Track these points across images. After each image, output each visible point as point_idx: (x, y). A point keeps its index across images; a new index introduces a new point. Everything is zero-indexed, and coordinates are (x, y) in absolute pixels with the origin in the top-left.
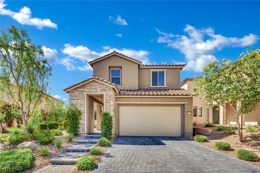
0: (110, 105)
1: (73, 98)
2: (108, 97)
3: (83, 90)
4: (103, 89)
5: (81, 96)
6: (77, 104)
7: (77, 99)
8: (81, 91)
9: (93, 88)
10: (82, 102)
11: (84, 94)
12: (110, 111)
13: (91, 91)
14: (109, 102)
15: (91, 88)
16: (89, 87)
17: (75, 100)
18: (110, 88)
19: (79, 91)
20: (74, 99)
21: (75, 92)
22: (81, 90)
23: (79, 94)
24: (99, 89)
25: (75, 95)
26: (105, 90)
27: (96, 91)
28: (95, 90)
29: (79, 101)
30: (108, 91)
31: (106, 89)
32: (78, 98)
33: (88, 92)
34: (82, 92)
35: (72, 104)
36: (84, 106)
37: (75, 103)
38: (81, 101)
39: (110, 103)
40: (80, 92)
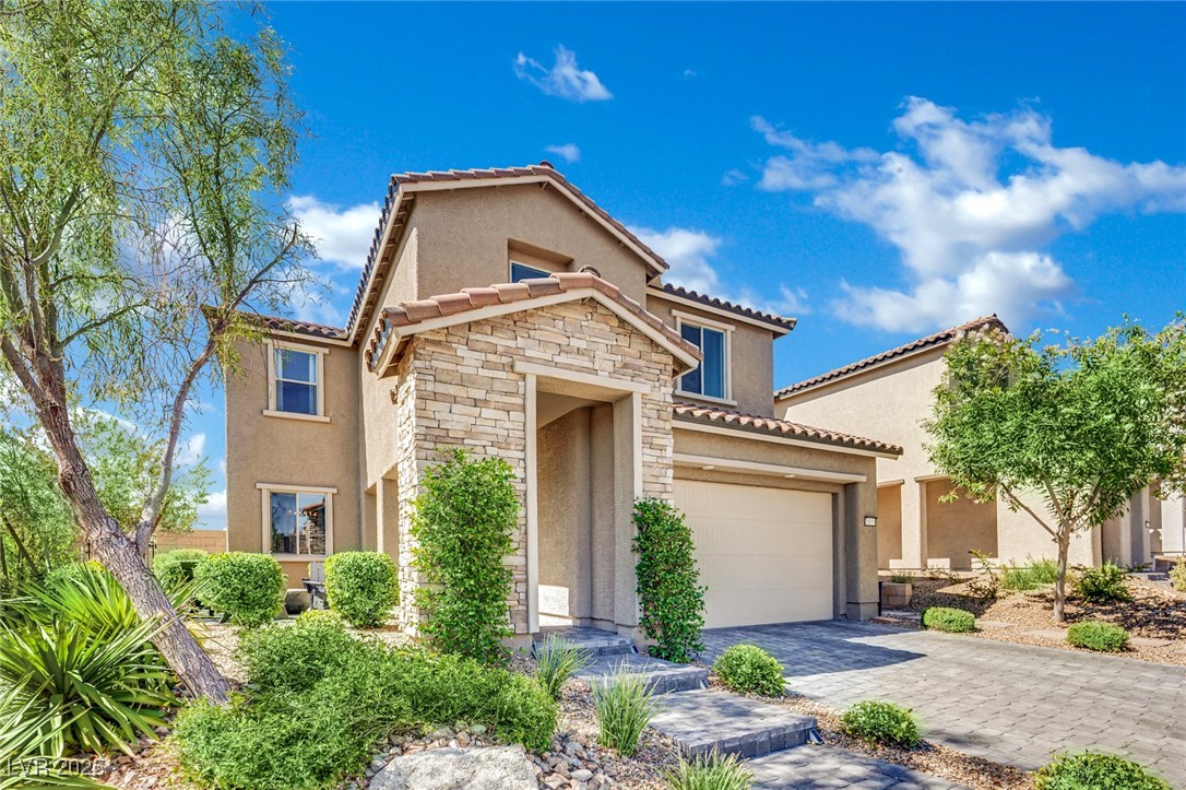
0: (660, 461)
1: (441, 388)
2: (654, 414)
3: (512, 344)
4: (628, 360)
5: (498, 386)
6: (469, 433)
7: (476, 403)
8: (500, 349)
9: (575, 343)
10: (508, 425)
11: (523, 377)
12: (664, 496)
13: (562, 359)
14: (655, 441)
15: (564, 341)
16: (550, 332)
17: (456, 408)
18: (662, 366)
19: (485, 347)
20: (455, 400)
21: (462, 351)
22: (502, 341)
23: (485, 365)
24: (607, 356)
25: (459, 368)
26: (639, 368)
27: (590, 365)
28: (584, 362)
29: (486, 413)
30: (652, 377)
31: (641, 363)
32: (480, 394)
33: (546, 363)
34: (505, 360)
35: (437, 432)
36: (521, 455)
37: (459, 427)
38: (503, 415)
39: (662, 448)
40: (491, 357)
